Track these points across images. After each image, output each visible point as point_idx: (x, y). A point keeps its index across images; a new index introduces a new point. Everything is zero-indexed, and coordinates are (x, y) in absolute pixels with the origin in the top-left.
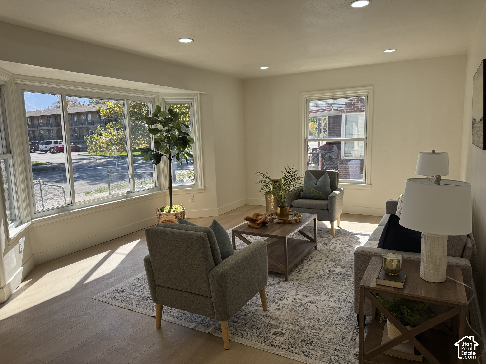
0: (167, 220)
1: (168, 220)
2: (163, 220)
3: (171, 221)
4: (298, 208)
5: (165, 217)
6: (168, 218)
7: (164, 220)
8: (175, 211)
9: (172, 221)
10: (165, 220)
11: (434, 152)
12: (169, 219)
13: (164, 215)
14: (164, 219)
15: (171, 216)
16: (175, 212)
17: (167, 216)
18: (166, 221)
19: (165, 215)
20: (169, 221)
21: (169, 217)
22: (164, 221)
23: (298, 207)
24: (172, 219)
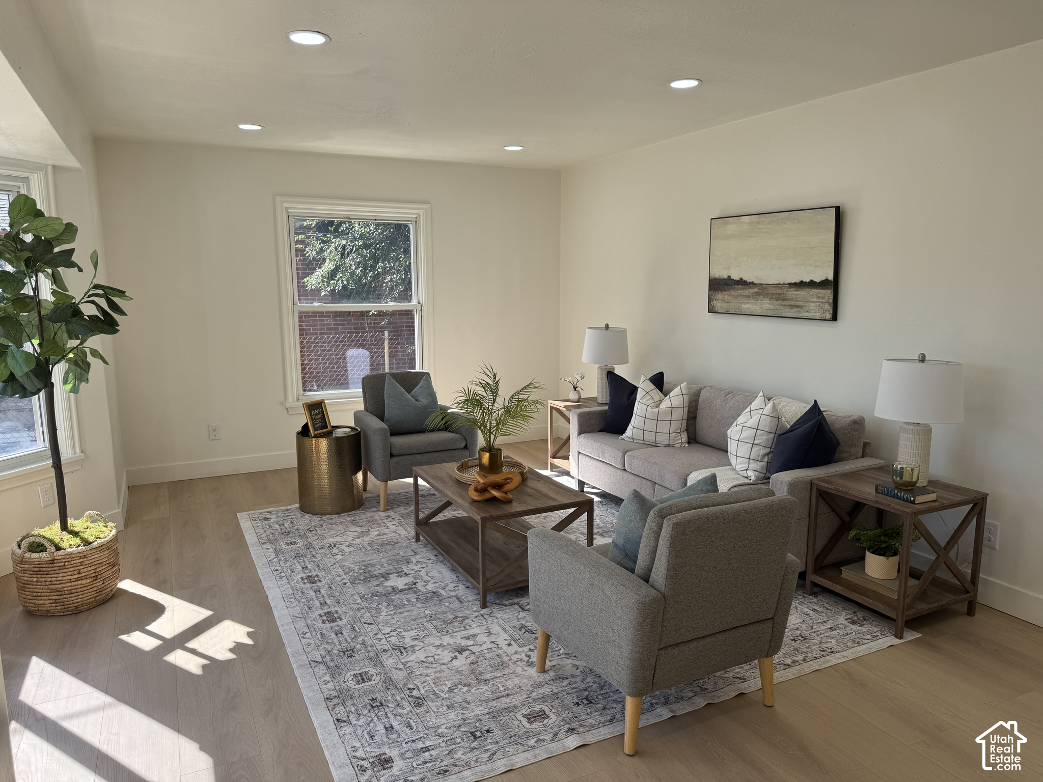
0: (85, 570)
1: (89, 569)
2: (70, 573)
3: (98, 570)
4: (407, 456)
5: (77, 561)
6: (87, 562)
7: (76, 572)
8: (102, 536)
9: (101, 569)
10: (79, 573)
11: (607, 327)
12: (93, 564)
13: (74, 556)
14: (72, 569)
15: (96, 556)
16: (103, 540)
17: (85, 557)
18: (83, 575)
19: (78, 555)
20: (92, 572)
21: (93, 557)
22: (77, 576)
23: (409, 455)
24: (100, 562)
